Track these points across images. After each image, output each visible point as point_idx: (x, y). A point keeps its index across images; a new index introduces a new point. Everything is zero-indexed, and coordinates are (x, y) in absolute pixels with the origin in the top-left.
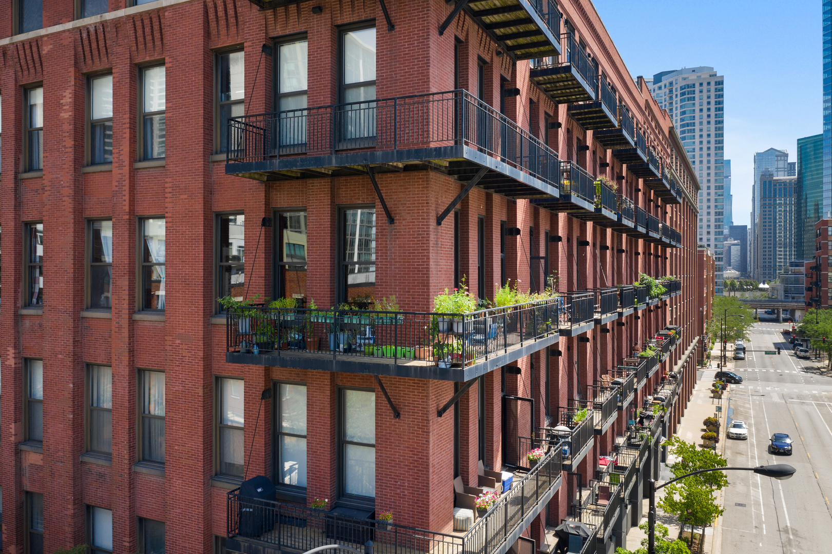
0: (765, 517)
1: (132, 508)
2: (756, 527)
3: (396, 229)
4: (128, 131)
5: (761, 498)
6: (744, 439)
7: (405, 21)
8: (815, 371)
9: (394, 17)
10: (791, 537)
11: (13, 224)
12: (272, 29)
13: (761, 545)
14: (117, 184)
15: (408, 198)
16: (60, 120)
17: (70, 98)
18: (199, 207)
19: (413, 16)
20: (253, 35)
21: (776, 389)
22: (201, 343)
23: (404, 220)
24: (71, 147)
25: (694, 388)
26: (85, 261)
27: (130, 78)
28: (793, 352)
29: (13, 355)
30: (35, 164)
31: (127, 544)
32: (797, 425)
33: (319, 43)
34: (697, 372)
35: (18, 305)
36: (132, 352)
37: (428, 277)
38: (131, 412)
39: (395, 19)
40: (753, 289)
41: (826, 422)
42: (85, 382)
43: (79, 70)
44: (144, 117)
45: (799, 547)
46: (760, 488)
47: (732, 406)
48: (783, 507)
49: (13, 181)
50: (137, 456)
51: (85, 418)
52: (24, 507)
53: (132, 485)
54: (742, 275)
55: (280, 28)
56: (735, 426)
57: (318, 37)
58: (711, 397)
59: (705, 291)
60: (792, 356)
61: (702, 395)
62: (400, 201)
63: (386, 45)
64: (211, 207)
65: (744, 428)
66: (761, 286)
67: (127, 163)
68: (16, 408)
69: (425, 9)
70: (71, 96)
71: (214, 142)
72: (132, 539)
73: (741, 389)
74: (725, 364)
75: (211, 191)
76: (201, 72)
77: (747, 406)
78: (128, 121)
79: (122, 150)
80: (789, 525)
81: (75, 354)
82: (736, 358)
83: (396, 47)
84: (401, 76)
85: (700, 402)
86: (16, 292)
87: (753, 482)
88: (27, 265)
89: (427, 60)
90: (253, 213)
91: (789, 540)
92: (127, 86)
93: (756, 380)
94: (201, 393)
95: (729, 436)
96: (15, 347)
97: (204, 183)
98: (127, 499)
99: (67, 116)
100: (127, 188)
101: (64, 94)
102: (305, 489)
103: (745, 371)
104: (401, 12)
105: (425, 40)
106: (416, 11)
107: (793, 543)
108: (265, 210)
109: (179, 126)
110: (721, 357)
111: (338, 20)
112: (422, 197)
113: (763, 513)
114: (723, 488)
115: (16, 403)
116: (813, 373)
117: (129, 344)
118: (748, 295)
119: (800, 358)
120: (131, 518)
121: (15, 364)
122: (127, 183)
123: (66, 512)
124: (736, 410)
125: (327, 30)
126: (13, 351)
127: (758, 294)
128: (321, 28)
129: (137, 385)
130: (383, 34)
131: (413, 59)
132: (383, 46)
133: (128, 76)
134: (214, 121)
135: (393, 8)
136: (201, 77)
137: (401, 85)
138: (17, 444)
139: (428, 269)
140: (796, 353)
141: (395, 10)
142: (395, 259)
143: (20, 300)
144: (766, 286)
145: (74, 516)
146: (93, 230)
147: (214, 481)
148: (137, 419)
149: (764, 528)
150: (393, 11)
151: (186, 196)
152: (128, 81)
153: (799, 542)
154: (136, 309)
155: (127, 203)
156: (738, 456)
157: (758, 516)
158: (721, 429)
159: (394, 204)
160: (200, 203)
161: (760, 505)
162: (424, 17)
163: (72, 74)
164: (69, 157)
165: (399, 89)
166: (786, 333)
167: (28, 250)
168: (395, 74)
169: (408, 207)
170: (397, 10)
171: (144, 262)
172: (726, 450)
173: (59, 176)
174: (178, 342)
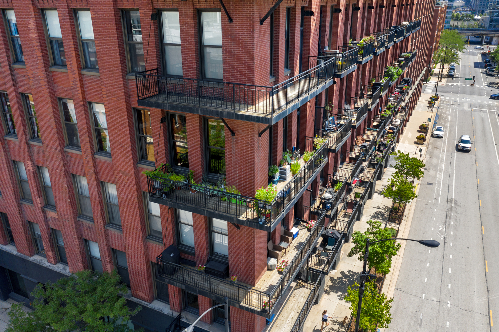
0: (442, 192)
1: (108, 245)
2: (435, 199)
3: (236, 139)
4: (74, 52)
5: (442, 179)
6: (441, 138)
7: (239, 18)
8: (494, 86)
9: (232, 13)
10: (453, 205)
11: (14, 94)
12: (156, 3)
13: (435, 210)
14: (73, 83)
15: (243, 123)
16: (30, 38)
17: (34, 25)
18: (123, 106)
19: (244, 16)
20: (144, 6)
21: (468, 100)
22: (134, 177)
23: (240, 135)
24: (41, 57)
25: (418, 100)
26: (61, 120)
27: (70, 18)
28: (485, 70)
29: (31, 165)
30: (19, 58)
31: (108, 260)
32: (474, 128)
33: (186, 20)
34: (423, 86)
35: (27, 139)
36: (96, 173)
37: (254, 166)
38: (101, 202)
39: (233, 15)
40: (470, 19)
41: (492, 125)
42: (73, 182)
43: (35, 6)
44: (82, 41)
45: (456, 212)
46: (443, 173)
47: (439, 113)
48: (453, 186)
49: (9, 69)
50: (107, 221)
51: (76, 200)
52: (52, 235)
53: (106, 235)
54: (466, 4)
55: (161, 3)
56: (437, 130)
57: (186, 16)
58: (428, 107)
59: (438, 21)
60: (483, 73)
61: (422, 105)
62: (238, 124)
63: (228, 31)
64: (130, 104)
65: (442, 131)
66: (476, 17)
67: (76, 71)
68: (38, 191)
69: (252, 13)
70: (34, 24)
71: (127, 66)
72: (110, 258)
73: (447, 100)
74: (441, 80)
75: (129, 96)
76: (114, 25)
77: (448, 113)
78: (73, 46)
79: (72, 63)
80: (453, 197)
81: (65, 170)
82: (449, 76)
83: (234, 33)
84: (237, 52)
85: (420, 110)
86: (25, 132)
87: (440, 168)
88: (28, 116)
89: (253, 46)
90: (155, 114)
91: (452, 207)
92: (69, 23)
93: (457, 93)
94: (137, 201)
95: (433, 136)
96: (31, 161)
97: (125, 92)
98: (105, 241)
99: (34, 37)
100: (79, 86)
101: (30, 22)
102: (194, 248)
103: (452, 85)
104: (236, 11)
105: (252, 33)
106: (246, 13)
107: (453, 209)
108: (162, 113)
109: (105, 56)
110: (439, 74)
111: (197, 6)
112: (250, 125)
113: (441, 190)
114: (421, 179)
115: (37, 189)
116: (493, 87)
117: (94, 170)
118: (466, 24)
119: (488, 75)
120: (109, 249)
121: (33, 169)
122: (78, 83)
123: (75, 243)
124: (441, 116)
125: (191, 12)
126: (30, 163)
127: (472, 23)
128: (187, 10)
129: (102, 189)
130: (226, 23)
131: (244, 43)
132: (226, 31)
133: (68, 17)
134: (126, 54)
135: (232, 7)
136: (115, 28)
137: (237, 58)
138: (42, 208)
139: (254, 162)
140: (486, 71)
141: (232, 9)
142: (236, 154)
143: (28, 136)
144: (479, 17)
145: (79, 245)
146: (63, 102)
147: (148, 240)
148: (104, 205)
149: (440, 199)
150: (231, 9)
151: (115, 99)
152: (68, 20)
153: (457, 209)
154: (95, 151)
155: (80, 95)
156: (435, 149)
157: (438, 191)
158: (429, 131)
159: (235, 126)
160: (123, 104)
161: (440, 184)
162: (251, 18)
163: (32, 9)
164: (41, 62)
165: (236, 60)
166: (484, 55)
167: (26, 108)
168: (234, 50)
169: (242, 128)
170: (234, 9)
171: (96, 126)
172: (429, 145)
173: (37, 72)
174: (121, 174)
